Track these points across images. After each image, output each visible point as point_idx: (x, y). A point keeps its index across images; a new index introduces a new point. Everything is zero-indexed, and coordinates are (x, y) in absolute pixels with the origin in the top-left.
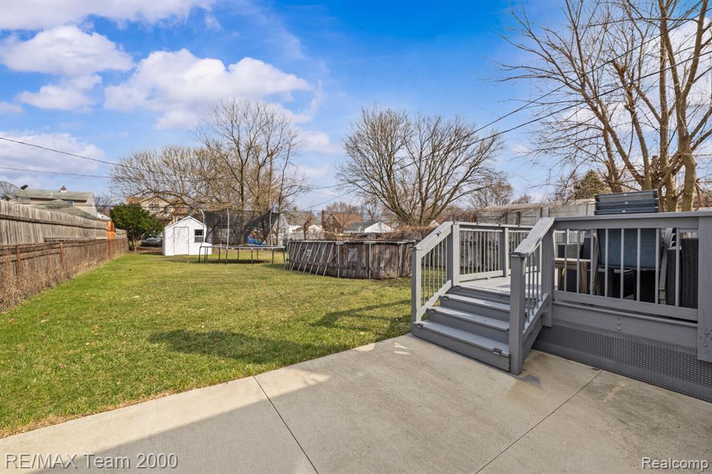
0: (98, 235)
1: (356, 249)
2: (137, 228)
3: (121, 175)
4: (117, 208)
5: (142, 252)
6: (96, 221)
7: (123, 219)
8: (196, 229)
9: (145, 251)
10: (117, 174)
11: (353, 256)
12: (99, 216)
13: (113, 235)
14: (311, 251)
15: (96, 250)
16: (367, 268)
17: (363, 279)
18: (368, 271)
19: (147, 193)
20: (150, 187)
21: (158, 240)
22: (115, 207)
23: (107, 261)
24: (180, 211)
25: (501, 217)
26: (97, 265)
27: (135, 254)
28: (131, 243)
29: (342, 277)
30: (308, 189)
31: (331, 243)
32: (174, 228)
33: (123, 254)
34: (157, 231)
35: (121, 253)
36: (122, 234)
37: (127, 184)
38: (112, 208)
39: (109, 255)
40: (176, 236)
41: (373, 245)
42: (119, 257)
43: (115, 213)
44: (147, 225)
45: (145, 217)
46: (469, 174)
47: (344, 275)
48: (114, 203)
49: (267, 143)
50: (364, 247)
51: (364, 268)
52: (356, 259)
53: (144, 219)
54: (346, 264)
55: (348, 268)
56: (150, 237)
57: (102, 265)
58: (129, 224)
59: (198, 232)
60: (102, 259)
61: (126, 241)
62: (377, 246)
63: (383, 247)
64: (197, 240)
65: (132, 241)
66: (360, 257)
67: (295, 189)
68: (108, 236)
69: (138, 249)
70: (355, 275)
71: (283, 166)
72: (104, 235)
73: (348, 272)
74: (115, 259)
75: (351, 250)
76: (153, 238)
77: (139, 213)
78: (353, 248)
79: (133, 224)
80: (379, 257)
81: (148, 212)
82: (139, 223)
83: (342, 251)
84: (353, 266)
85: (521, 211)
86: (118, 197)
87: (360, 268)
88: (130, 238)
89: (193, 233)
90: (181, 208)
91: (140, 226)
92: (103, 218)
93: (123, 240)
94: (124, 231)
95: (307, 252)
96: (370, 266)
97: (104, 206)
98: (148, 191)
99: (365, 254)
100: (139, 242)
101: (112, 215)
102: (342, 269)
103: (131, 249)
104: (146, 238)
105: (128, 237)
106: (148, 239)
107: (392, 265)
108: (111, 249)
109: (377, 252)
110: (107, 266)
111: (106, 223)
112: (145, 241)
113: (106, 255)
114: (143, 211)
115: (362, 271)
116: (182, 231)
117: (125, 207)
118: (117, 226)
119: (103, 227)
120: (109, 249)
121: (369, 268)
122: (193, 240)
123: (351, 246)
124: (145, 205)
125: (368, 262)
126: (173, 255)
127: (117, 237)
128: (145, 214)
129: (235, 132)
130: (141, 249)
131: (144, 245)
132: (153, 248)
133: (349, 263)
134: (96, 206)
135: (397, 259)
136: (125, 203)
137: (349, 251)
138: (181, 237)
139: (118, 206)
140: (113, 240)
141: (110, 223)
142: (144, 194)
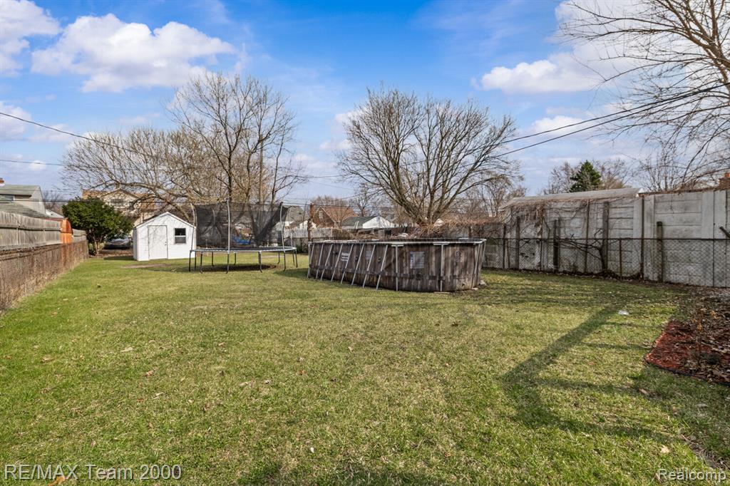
0: (49, 238)
1: (421, 253)
2: (99, 228)
3: (76, 163)
4: (73, 204)
5: (106, 256)
6: (45, 221)
7: (80, 217)
8: (177, 227)
9: (110, 255)
10: (71, 162)
11: (418, 262)
12: (48, 213)
13: (69, 237)
14: (349, 255)
15: (47, 259)
16: (438, 278)
17: (433, 292)
18: (439, 281)
19: (111, 185)
20: (114, 178)
21: (126, 241)
22: (69, 202)
23: (63, 273)
24: (153, 206)
25: (580, 209)
26: (49, 279)
27: (98, 260)
28: (91, 245)
29: (401, 289)
30: (305, 179)
31: (384, 245)
32: (148, 227)
33: (82, 261)
34: (124, 230)
35: (80, 259)
36: (80, 235)
37: (84, 174)
38: (66, 204)
39: (64, 265)
40: (152, 237)
41: (445, 246)
42: (78, 264)
43: (70, 210)
44: (113, 223)
45: (109, 214)
46: (479, 164)
47: (404, 286)
48: (68, 198)
49: (259, 126)
50: (433, 249)
51: (434, 278)
52: (421, 266)
53: (108, 217)
54: (406, 271)
55: (411, 277)
56: (116, 238)
57: (56, 279)
58: (89, 223)
59: (180, 232)
60: (57, 271)
61: (86, 243)
62: (450, 248)
63: (457, 249)
64: (177, 241)
65: (93, 243)
66: (427, 262)
67: (290, 179)
68: (64, 239)
69: (101, 252)
70: (422, 287)
71: (277, 153)
72: (58, 239)
73: (410, 283)
74: (72, 268)
75: (414, 254)
76: (120, 239)
77: (101, 208)
78: (417, 250)
79: (93, 223)
80: (452, 262)
81: (113, 208)
82: (102, 221)
83: (401, 256)
84: (418, 275)
85: (609, 200)
86: (72, 192)
87: (427, 278)
88: (90, 240)
89: (173, 233)
90: (155, 204)
91: (104, 224)
92: (53, 217)
93: (82, 243)
94: (83, 232)
95: (341, 256)
96: (442, 275)
97: (54, 202)
98: (111, 182)
99: (434, 259)
100: (103, 245)
101: (66, 213)
102: (401, 278)
103: (92, 253)
104: (110, 240)
105: (87, 238)
106: (113, 241)
107: (467, 273)
108: (68, 255)
109: (450, 255)
110: (63, 281)
111: (60, 222)
112: (109, 243)
113: (61, 265)
114: (106, 206)
115: (430, 281)
116: (158, 230)
117: (82, 202)
118: (74, 226)
119: (56, 228)
120: (65, 256)
121: (440, 278)
122: (173, 240)
123: (415, 249)
124: (108, 200)
125: (440, 270)
126: (148, 260)
127: (75, 239)
128: (109, 210)
129: (222, 112)
130: (105, 253)
131: (107, 247)
132: (120, 251)
133: (411, 271)
134: (44, 201)
135: (473, 264)
136: (82, 197)
137: (411, 255)
138: (158, 237)
139: (73, 201)
140: (69, 244)
141: (65, 222)
142: (107, 187)
